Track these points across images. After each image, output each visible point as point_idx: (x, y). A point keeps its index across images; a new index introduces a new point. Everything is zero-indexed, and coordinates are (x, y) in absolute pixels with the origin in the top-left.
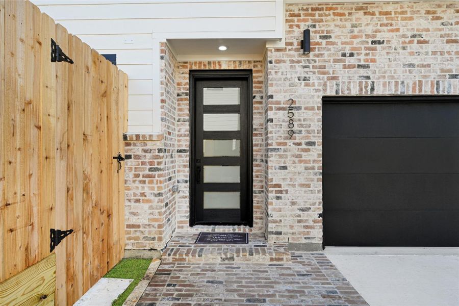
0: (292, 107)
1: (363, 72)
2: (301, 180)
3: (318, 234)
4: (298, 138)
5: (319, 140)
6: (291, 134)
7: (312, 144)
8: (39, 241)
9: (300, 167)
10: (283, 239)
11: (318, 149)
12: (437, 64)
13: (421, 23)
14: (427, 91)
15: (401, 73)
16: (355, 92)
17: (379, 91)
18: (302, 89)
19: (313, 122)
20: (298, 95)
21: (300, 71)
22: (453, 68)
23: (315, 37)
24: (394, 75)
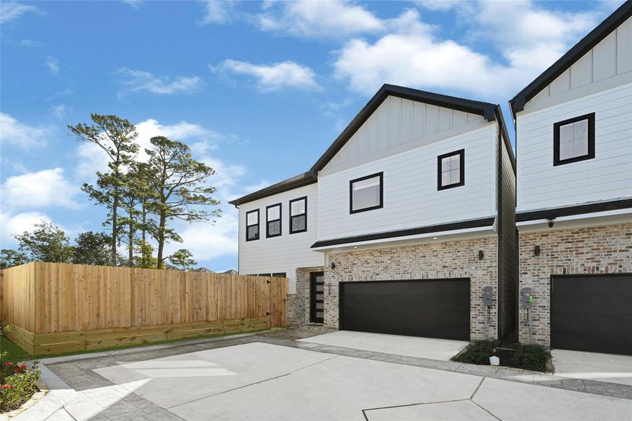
0: (330, 285)
2: (332, 308)
3: (337, 325)
4: (332, 295)
5: (337, 295)
6: (330, 294)
7: (335, 297)
8: (265, 314)
9: (332, 304)
10: (328, 326)
11: (337, 298)
12: (372, 270)
13: (368, 257)
14: (368, 279)
15: (361, 274)
16: (347, 280)
17: (354, 280)
18: (333, 280)
19: (336, 289)
20: (331, 282)
21: (332, 274)
22: (377, 271)
23: (336, 264)
24: (359, 275)
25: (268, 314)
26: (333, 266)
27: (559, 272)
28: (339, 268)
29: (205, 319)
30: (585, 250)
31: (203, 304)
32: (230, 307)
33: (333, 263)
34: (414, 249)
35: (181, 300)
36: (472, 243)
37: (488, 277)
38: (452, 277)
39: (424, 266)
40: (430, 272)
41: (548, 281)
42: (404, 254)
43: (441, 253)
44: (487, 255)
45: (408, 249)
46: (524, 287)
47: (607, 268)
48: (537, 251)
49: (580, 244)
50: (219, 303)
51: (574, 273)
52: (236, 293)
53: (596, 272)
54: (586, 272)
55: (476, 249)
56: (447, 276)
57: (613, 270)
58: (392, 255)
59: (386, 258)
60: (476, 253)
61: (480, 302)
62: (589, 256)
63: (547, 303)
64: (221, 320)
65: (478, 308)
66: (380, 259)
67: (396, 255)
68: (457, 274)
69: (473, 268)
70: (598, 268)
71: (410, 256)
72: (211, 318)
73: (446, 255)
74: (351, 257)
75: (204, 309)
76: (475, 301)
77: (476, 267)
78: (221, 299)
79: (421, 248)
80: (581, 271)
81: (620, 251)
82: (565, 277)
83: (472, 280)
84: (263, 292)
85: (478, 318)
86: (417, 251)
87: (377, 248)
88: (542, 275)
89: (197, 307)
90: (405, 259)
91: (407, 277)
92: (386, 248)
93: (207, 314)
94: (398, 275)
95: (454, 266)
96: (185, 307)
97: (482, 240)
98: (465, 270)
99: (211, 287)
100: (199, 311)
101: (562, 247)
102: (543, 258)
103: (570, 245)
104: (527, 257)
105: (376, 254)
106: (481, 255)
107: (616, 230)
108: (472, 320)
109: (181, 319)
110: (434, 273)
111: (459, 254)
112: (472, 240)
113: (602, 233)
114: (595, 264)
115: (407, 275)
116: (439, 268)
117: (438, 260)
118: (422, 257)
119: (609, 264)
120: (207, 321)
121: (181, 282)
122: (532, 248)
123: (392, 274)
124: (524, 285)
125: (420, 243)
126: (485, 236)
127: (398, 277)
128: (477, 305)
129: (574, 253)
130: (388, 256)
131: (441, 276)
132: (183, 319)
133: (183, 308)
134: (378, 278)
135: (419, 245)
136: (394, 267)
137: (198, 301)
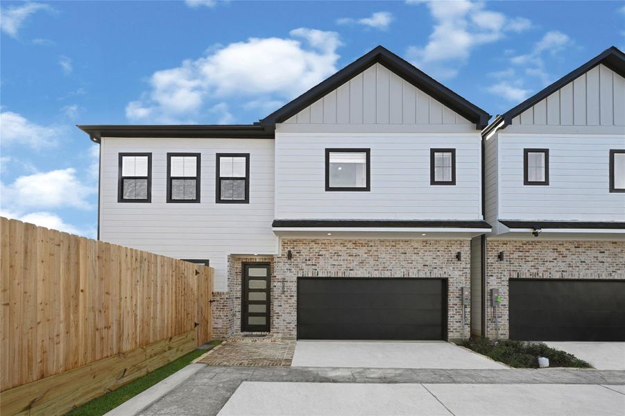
0: (284, 281)
1: (314, 267)
2: (287, 311)
3: (295, 333)
4: (286, 294)
5: (295, 295)
6: (283, 292)
7: (292, 296)
9: (287, 306)
11: (295, 298)
12: (344, 265)
13: (338, 248)
14: (340, 275)
15: (329, 268)
16: (310, 275)
17: (321, 275)
18: (288, 274)
19: (293, 287)
20: (287, 276)
21: (288, 266)
22: (351, 266)
23: (294, 253)
24: (326, 269)
25: (196, 325)
26: (290, 256)
27: (515, 276)
28: (298, 260)
29: (115, 351)
30: (530, 259)
31: (113, 315)
32: (154, 318)
33: (290, 252)
34: (394, 244)
35: (67, 307)
36: (450, 244)
37: (463, 278)
38: (433, 276)
39: (404, 263)
40: (411, 271)
41: (507, 283)
42: (383, 249)
43: (422, 251)
44: (463, 256)
45: (388, 244)
46: (491, 288)
47: (543, 274)
48: (500, 257)
49: (527, 254)
50: (139, 312)
51: (524, 277)
52: (163, 291)
53: (537, 277)
54: (531, 277)
55: (455, 250)
56: (428, 276)
57: (546, 276)
58: (370, 248)
59: (362, 251)
60: (454, 254)
61: (457, 301)
62: (532, 264)
63: (506, 302)
64: (141, 346)
65: (456, 307)
66: (355, 251)
67: (374, 248)
68: (437, 274)
69: (451, 268)
70: (538, 274)
71: (390, 251)
72: (126, 347)
73: (426, 254)
74: (315, 246)
75: (115, 327)
76: (453, 300)
77: (454, 268)
78: (142, 304)
79: (402, 244)
80: (528, 276)
81: (550, 262)
82: (518, 280)
83: (450, 280)
84: (192, 289)
85: (456, 316)
86: (398, 246)
87: (350, 238)
88: (503, 278)
89: (101, 325)
90: (385, 255)
91: (387, 274)
92: (363, 239)
93: (120, 337)
94: (377, 272)
95: (434, 266)
96: (77, 327)
97: (459, 242)
98: (445, 270)
99: (127, 277)
100: (105, 332)
101: (516, 255)
102: (504, 263)
103: (521, 254)
104: (493, 261)
105: (350, 245)
106: (458, 256)
107: (547, 245)
108: (450, 319)
109: (66, 359)
110: (416, 271)
111: (438, 253)
112: (450, 241)
113: (539, 246)
114: (535, 271)
115: (386, 272)
116: (420, 267)
117: (418, 258)
118: (403, 253)
119: (544, 271)
120: (119, 353)
121: (68, 264)
122: (496, 254)
123: (370, 270)
124: (491, 286)
125: (400, 238)
126: (461, 239)
127: (376, 274)
128: (454, 304)
129: (524, 260)
130: (365, 249)
131: (422, 275)
132: (71, 359)
133: (72, 330)
134: (352, 274)
135: (399, 241)
136: (372, 262)
137: (104, 309)
